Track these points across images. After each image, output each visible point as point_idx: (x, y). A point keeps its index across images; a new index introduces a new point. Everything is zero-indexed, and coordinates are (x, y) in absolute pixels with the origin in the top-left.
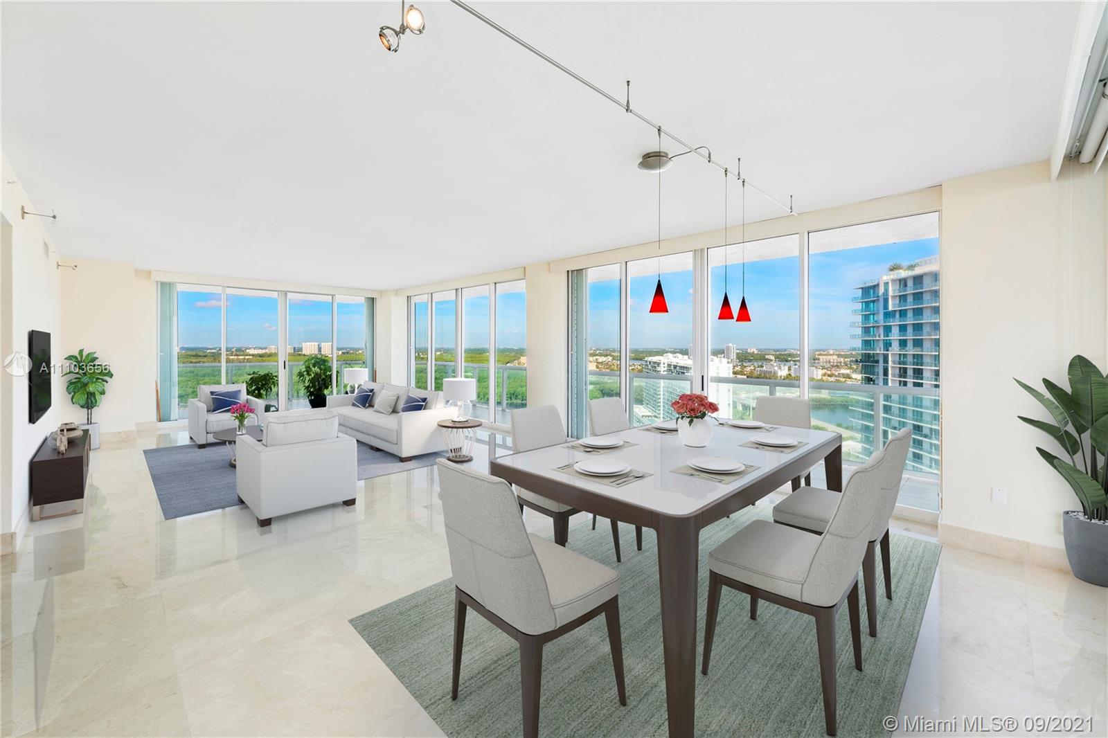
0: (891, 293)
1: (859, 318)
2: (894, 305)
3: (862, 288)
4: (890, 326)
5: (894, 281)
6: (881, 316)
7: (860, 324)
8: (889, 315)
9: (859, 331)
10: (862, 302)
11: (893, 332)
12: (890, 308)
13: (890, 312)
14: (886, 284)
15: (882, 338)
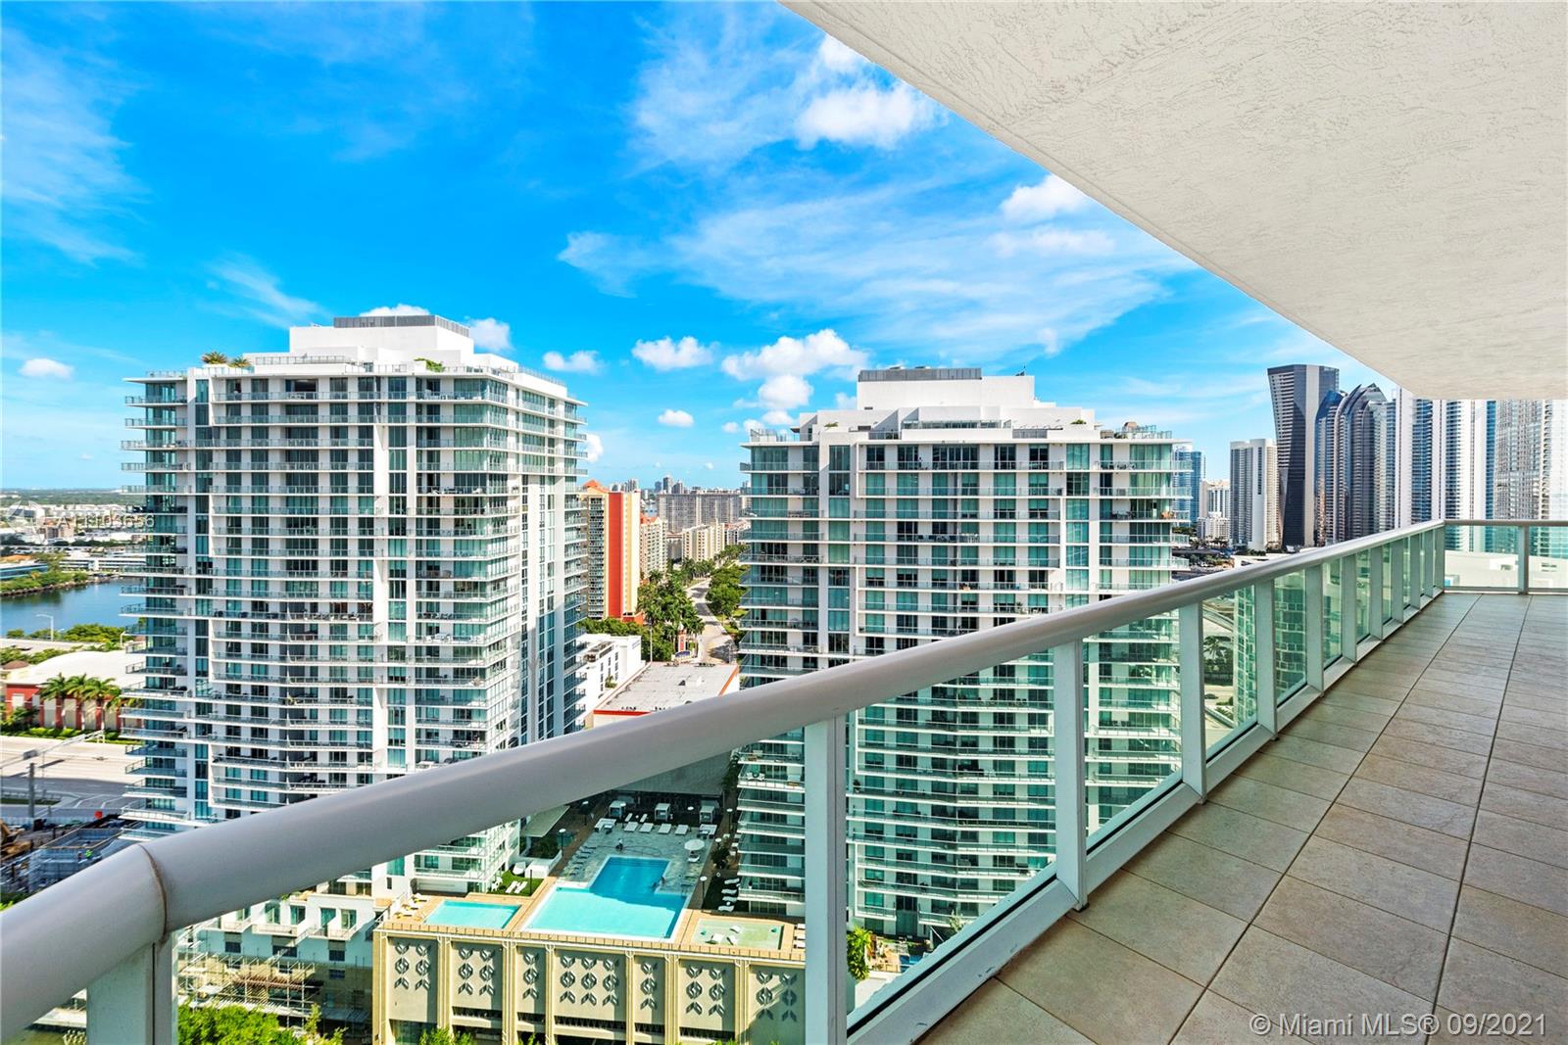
0: (212, 398)
1: (140, 435)
2: (218, 419)
3: (148, 383)
4: (210, 452)
5: (216, 379)
6: (191, 436)
7: (145, 444)
8: (206, 434)
9: (141, 457)
10: (147, 407)
11: (214, 461)
12: (212, 423)
13: (210, 428)
14: (202, 383)
15: (193, 469)
